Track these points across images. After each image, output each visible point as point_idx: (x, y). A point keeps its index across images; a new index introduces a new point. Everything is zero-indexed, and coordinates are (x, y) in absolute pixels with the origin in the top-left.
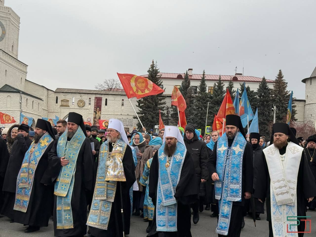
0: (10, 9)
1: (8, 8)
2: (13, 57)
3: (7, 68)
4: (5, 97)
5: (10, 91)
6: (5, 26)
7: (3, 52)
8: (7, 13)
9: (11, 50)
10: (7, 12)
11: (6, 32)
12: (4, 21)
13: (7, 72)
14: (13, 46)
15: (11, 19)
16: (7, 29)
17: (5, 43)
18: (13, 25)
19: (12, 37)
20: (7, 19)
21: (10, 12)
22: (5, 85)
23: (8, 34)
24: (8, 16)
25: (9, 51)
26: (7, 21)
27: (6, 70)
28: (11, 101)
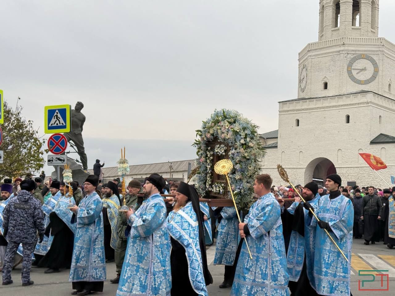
0: (384, 39)
1: (380, 39)
2: (390, 99)
3: (382, 113)
4: (379, 150)
5: (385, 141)
6: (377, 62)
7: (374, 94)
8: (378, 45)
9: (387, 91)
10: (379, 43)
11: (379, 69)
12: (375, 55)
13: (382, 119)
14: (390, 85)
15: (386, 51)
16: (380, 65)
17: (379, 82)
18: (389, 59)
19: (389, 73)
20: (379, 53)
21: (384, 43)
22: (380, 135)
23: (381, 71)
24: (380, 49)
25: (385, 91)
26: (380, 55)
27: (380, 116)
28: (386, 154)
